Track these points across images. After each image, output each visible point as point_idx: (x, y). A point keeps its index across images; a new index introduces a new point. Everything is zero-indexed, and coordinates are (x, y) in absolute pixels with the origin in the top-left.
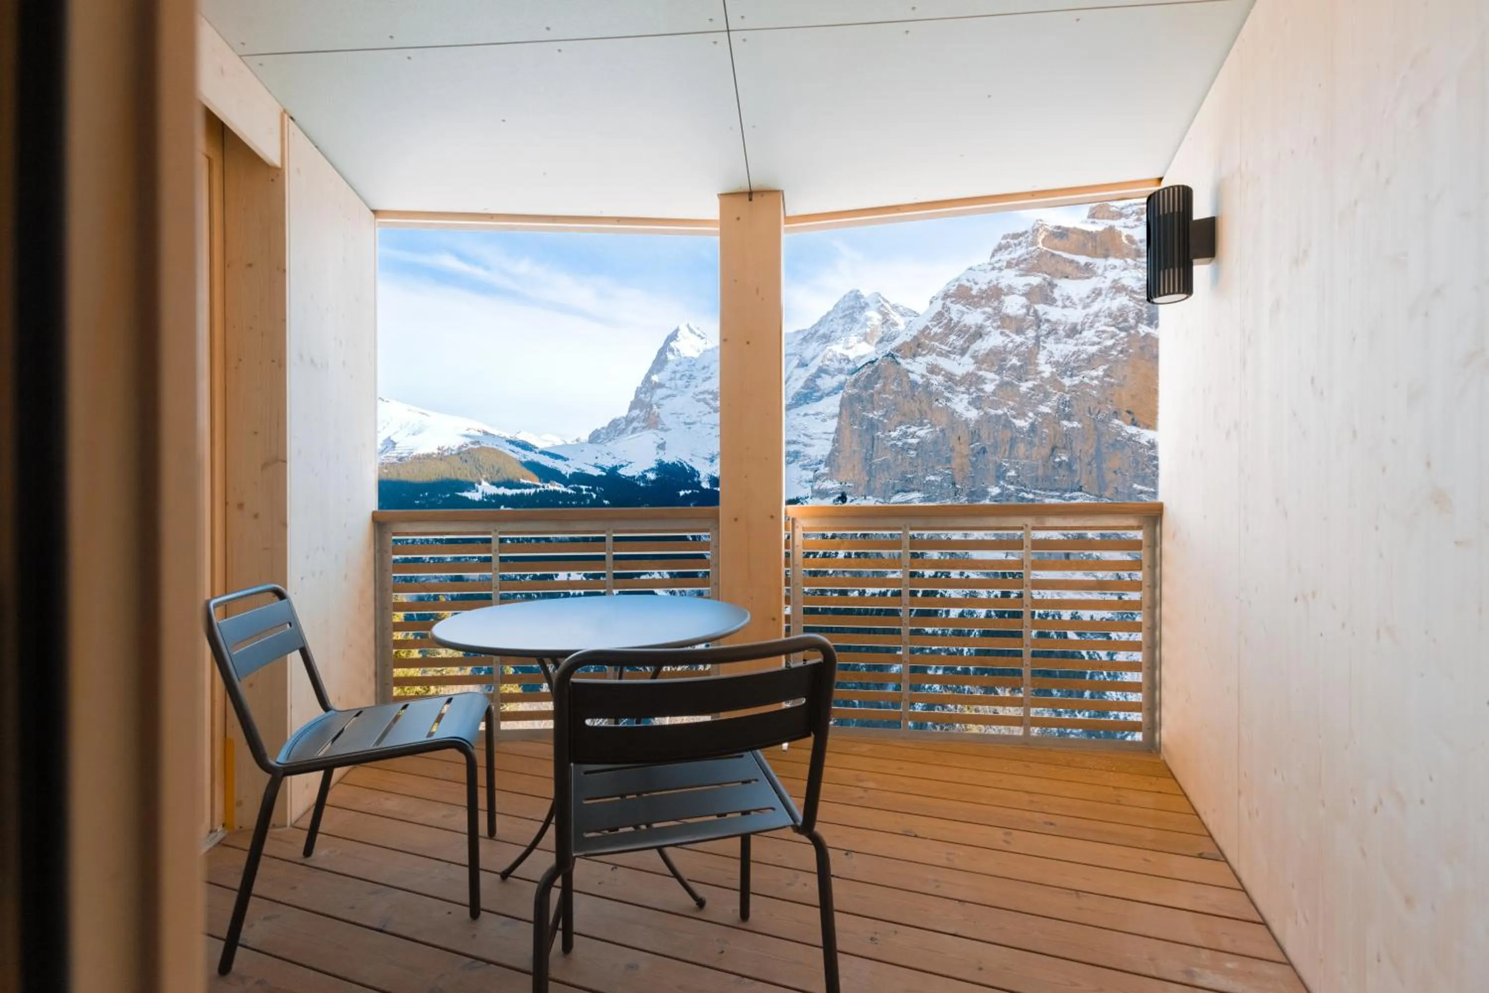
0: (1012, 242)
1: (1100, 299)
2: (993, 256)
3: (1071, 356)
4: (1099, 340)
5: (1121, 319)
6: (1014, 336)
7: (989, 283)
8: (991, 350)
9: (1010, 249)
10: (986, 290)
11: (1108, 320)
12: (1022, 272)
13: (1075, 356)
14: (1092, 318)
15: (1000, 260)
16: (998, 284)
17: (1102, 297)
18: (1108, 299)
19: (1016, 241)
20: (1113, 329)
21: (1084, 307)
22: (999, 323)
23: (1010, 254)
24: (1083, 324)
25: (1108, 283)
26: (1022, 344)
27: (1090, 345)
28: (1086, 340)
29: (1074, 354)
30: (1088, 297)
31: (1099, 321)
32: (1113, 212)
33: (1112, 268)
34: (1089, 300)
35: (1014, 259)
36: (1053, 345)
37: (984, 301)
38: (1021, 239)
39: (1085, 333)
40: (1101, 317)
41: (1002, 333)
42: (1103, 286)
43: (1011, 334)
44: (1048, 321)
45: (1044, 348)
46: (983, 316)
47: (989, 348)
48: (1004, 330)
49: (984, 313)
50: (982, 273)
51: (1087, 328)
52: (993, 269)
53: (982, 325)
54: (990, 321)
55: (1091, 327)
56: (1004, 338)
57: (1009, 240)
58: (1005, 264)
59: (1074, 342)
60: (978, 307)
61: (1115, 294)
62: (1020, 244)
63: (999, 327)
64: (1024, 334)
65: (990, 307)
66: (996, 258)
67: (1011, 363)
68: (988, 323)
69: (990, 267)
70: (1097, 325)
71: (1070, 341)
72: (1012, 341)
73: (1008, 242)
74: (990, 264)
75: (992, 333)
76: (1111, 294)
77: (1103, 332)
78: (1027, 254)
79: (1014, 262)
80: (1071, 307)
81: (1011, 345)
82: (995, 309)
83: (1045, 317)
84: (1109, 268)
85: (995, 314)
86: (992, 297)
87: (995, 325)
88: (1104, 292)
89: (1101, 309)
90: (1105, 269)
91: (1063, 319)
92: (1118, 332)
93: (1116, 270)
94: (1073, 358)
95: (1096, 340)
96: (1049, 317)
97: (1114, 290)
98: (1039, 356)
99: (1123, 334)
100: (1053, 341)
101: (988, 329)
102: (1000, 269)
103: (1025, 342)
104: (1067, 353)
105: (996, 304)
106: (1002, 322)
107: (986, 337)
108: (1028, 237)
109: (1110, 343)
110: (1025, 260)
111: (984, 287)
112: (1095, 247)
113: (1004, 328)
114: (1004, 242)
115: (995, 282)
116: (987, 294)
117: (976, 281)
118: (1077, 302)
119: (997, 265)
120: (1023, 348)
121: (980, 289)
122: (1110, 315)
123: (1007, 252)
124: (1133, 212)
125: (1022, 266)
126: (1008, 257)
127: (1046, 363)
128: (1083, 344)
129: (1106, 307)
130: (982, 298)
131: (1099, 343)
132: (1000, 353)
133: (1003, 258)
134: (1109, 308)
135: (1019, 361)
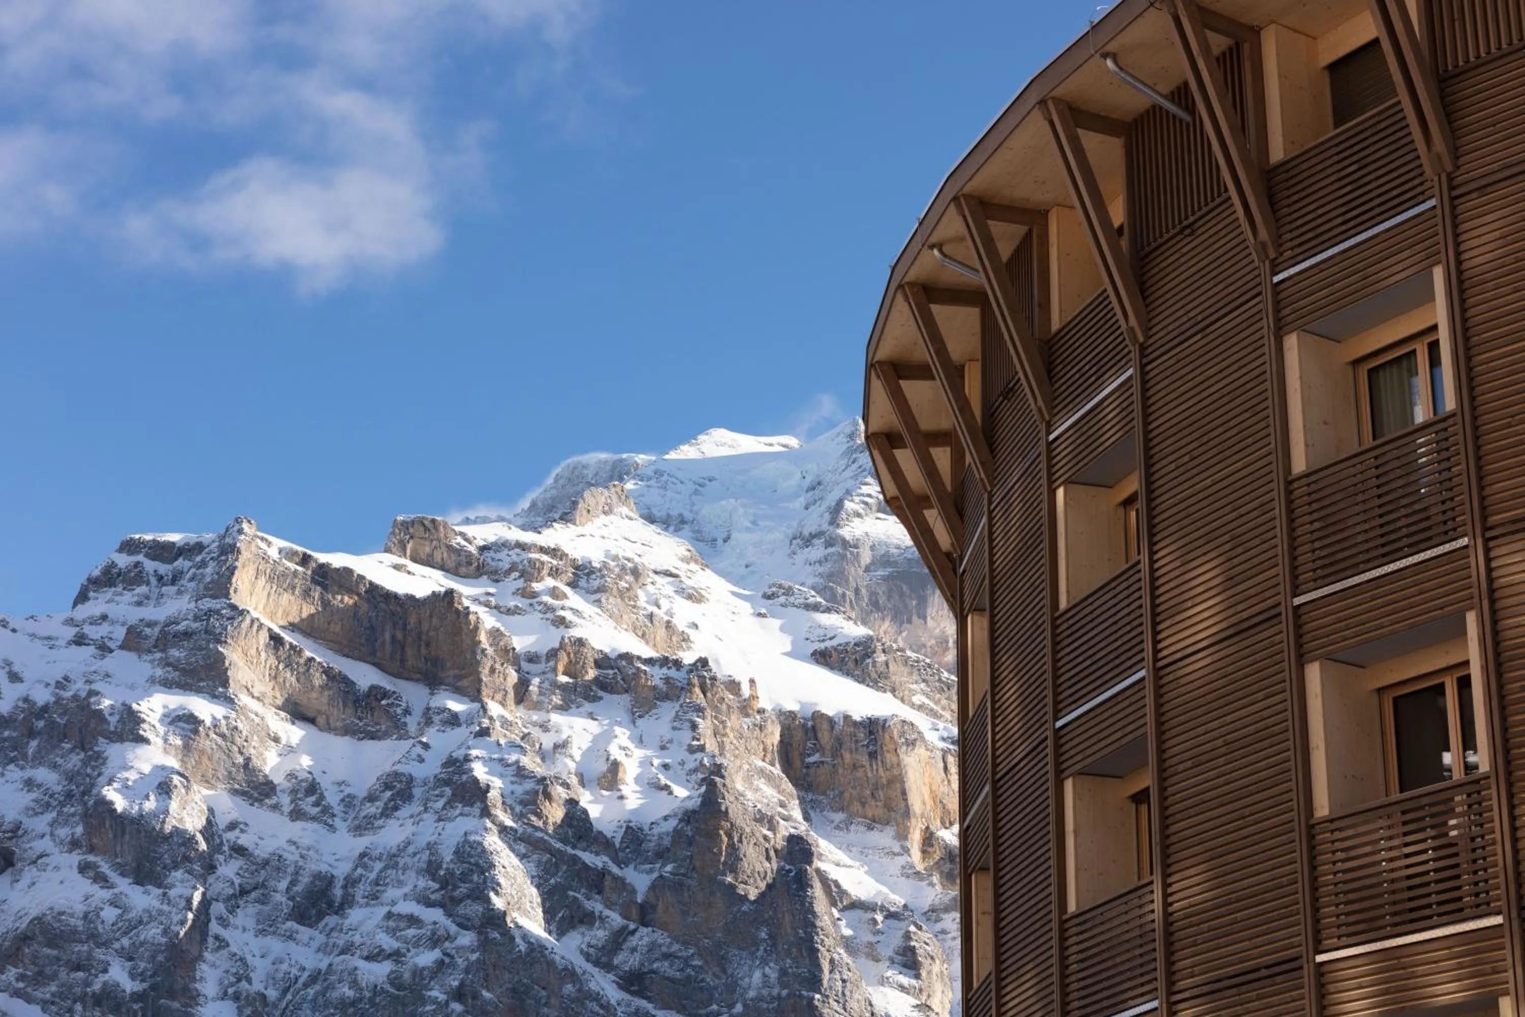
0: (150, 566)
1: (405, 811)
2: (82, 597)
3: (306, 986)
4: (396, 945)
5: (463, 889)
6: (124, 885)
7: (59, 685)
8: (39, 920)
9: (143, 589)
10: (45, 709)
11: (423, 883)
12: (175, 675)
13: (317, 987)
14: (378, 866)
15: (104, 617)
16: (92, 693)
17: (414, 808)
18: (429, 817)
19: (164, 569)
20: (435, 915)
21: (359, 829)
22: (79, 830)
23: (139, 604)
24: (351, 882)
25: (431, 767)
26: (150, 917)
27: (368, 958)
28: (357, 939)
29: (314, 978)
30: (371, 798)
31: (401, 884)
32: (458, 552)
33: (445, 723)
34: (372, 809)
35: (151, 624)
36: (249, 936)
37: (34, 744)
38: (180, 563)
39: (355, 915)
40: (405, 869)
41: (84, 868)
42: (419, 771)
43: (113, 876)
44: (239, 851)
45: (222, 943)
46: (27, 798)
47: (34, 913)
48: (91, 858)
49: (29, 784)
50: (39, 647)
51: (359, 898)
52: (80, 640)
53: (18, 826)
54: (50, 816)
55: (374, 897)
56: (85, 886)
57: (140, 558)
58: (120, 633)
59: (321, 938)
60: (12, 760)
61: (449, 804)
62: (175, 579)
63: (74, 844)
64: (159, 886)
65: (55, 766)
66: (93, 608)
67: (103, 978)
68: (41, 823)
69: (71, 632)
70: (391, 893)
71: (304, 933)
72: (114, 903)
73: (137, 564)
74: (70, 622)
75: (52, 861)
76: (440, 804)
77: (413, 921)
78: (196, 618)
79: (153, 633)
80: (313, 819)
81: (110, 914)
82: (70, 777)
83: (231, 836)
84: (436, 719)
85: (69, 795)
86: (64, 737)
87: (63, 832)
88: (417, 792)
89: (408, 843)
90: (427, 720)
91: (292, 856)
92: (453, 928)
93: (458, 731)
94: (311, 992)
95: (388, 942)
96: (244, 840)
97: (448, 791)
98: (203, 969)
99: (467, 939)
100: (251, 923)
101: (40, 846)
102: (104, 649)
103: (161, 912)
104: (294, 971)
105: (75, 760)
106: (88, 832)
107: (29, 874)
108: (203, 564)
109: (427, 958)
110: (187, 634)
111: (42, 696)
112: (399, 646)
113: (92, 849)
114: (123, 561)
115: (79, 687)
116: (52, 724)
117: (16, 668)
118: (338, 809)
119: (94, 632)
120: (153, 933)
121: (26, 700)
122: (432, 869)
123: (128, 597)
124: (513, 568)
125: (175, 653)
126: (135, 615)
127: (224, 996)
128: (347, 949)
129: (421, 842)
130: (32, 734)
131: (396, 956)
132: (72, 935)
133: (113, 611)
134: (430, 846)
135: (133, 976)
